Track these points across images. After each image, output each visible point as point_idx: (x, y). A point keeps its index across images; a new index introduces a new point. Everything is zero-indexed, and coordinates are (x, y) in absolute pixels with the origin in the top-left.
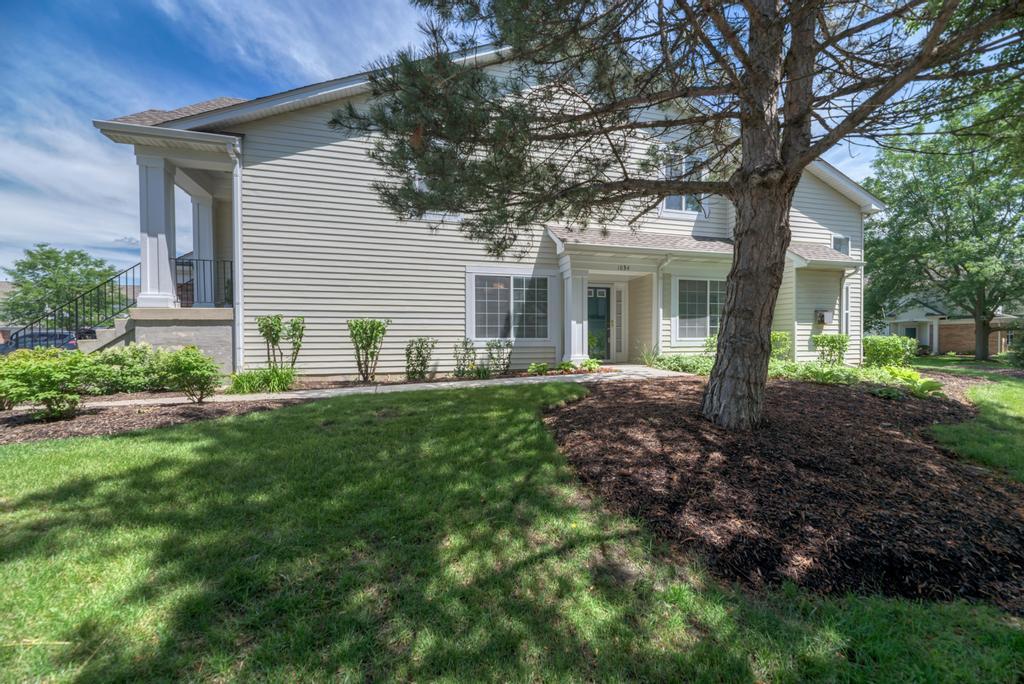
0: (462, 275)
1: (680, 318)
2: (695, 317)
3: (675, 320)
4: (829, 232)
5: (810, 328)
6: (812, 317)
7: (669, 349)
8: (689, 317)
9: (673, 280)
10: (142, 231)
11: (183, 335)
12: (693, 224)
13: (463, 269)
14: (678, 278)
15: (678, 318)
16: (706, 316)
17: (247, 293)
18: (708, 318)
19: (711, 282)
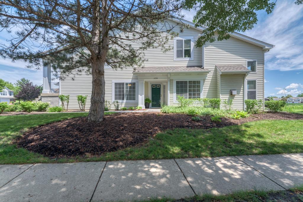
0: (111, 83)
1: (177, 93)
2: (183, 93)
3: (175, 95)
4: (245, 59)
5: (228, 96)
6: (229, 92)
7: (173, 104)
8: (180, 93)
9: (174, 81)
10: (43, 77)
11: (50, 99)
12: (188, 62)
13: (111, 81)
14: (176, 81)
15: (176, 93)
16: (187, 93)
17: (62, 90)
18: (188, 93)
19: (189, 81)
